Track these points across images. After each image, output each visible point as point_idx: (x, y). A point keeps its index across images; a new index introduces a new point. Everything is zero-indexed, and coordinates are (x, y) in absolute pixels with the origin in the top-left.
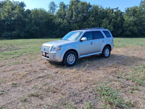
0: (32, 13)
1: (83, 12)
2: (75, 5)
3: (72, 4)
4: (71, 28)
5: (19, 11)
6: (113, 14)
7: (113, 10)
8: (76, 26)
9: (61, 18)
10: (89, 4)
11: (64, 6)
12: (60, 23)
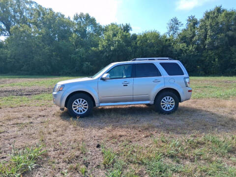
0: (138, 39)
1: (229, 30)
3: (207, 17)
4: (203, 58)
5: (121, 37)
8: (211, 55)
9: (184, 42)
11: (194, 23)
12: (181, 51)
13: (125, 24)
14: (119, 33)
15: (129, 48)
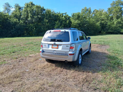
1: (38, 15)
2: (30, 7)
3: (28, 6)
4: (27, 28)
6: (63, 17)
7: (63, 14)
8: (32, 26)
9: (16, 18)
10: (43, 7)
11: (19, 8)
12: (16, 23)
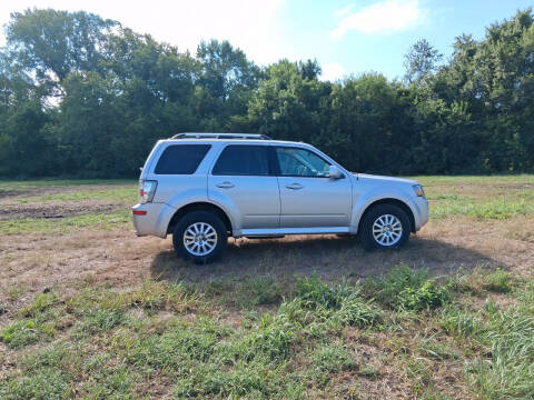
0: (333, 93)
5: (296, 91)
8: (505, 125)
11: (469, 51)
13: (305, 62)
14: (291, 81)
15: (314, 114)
